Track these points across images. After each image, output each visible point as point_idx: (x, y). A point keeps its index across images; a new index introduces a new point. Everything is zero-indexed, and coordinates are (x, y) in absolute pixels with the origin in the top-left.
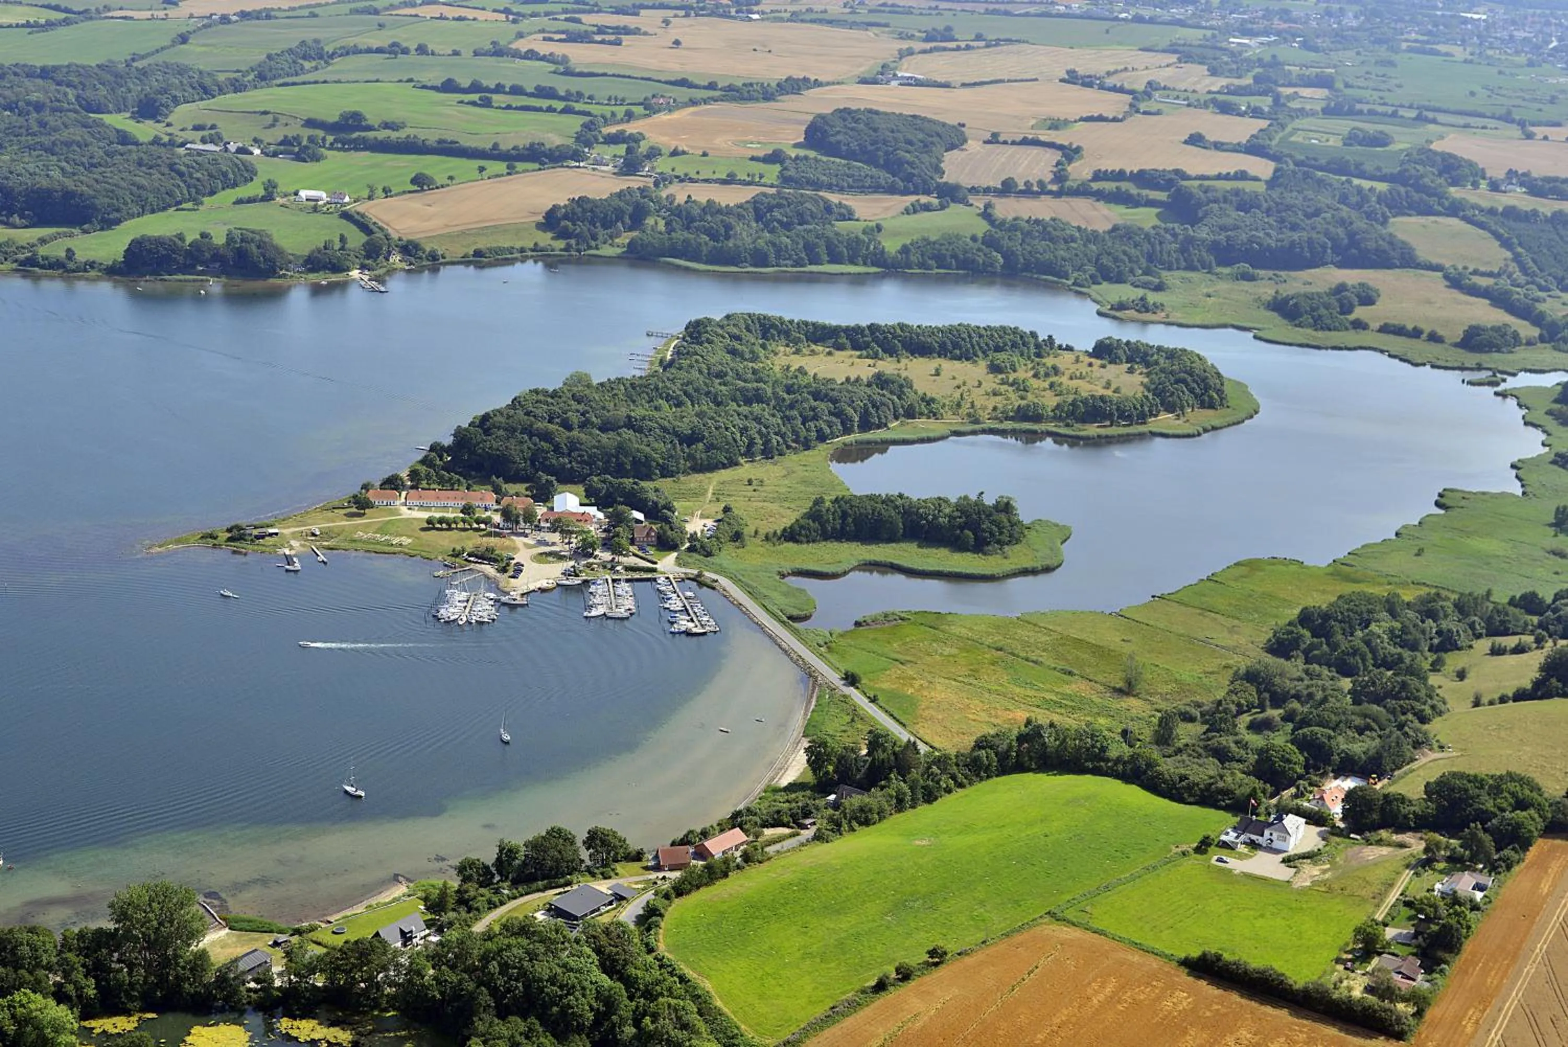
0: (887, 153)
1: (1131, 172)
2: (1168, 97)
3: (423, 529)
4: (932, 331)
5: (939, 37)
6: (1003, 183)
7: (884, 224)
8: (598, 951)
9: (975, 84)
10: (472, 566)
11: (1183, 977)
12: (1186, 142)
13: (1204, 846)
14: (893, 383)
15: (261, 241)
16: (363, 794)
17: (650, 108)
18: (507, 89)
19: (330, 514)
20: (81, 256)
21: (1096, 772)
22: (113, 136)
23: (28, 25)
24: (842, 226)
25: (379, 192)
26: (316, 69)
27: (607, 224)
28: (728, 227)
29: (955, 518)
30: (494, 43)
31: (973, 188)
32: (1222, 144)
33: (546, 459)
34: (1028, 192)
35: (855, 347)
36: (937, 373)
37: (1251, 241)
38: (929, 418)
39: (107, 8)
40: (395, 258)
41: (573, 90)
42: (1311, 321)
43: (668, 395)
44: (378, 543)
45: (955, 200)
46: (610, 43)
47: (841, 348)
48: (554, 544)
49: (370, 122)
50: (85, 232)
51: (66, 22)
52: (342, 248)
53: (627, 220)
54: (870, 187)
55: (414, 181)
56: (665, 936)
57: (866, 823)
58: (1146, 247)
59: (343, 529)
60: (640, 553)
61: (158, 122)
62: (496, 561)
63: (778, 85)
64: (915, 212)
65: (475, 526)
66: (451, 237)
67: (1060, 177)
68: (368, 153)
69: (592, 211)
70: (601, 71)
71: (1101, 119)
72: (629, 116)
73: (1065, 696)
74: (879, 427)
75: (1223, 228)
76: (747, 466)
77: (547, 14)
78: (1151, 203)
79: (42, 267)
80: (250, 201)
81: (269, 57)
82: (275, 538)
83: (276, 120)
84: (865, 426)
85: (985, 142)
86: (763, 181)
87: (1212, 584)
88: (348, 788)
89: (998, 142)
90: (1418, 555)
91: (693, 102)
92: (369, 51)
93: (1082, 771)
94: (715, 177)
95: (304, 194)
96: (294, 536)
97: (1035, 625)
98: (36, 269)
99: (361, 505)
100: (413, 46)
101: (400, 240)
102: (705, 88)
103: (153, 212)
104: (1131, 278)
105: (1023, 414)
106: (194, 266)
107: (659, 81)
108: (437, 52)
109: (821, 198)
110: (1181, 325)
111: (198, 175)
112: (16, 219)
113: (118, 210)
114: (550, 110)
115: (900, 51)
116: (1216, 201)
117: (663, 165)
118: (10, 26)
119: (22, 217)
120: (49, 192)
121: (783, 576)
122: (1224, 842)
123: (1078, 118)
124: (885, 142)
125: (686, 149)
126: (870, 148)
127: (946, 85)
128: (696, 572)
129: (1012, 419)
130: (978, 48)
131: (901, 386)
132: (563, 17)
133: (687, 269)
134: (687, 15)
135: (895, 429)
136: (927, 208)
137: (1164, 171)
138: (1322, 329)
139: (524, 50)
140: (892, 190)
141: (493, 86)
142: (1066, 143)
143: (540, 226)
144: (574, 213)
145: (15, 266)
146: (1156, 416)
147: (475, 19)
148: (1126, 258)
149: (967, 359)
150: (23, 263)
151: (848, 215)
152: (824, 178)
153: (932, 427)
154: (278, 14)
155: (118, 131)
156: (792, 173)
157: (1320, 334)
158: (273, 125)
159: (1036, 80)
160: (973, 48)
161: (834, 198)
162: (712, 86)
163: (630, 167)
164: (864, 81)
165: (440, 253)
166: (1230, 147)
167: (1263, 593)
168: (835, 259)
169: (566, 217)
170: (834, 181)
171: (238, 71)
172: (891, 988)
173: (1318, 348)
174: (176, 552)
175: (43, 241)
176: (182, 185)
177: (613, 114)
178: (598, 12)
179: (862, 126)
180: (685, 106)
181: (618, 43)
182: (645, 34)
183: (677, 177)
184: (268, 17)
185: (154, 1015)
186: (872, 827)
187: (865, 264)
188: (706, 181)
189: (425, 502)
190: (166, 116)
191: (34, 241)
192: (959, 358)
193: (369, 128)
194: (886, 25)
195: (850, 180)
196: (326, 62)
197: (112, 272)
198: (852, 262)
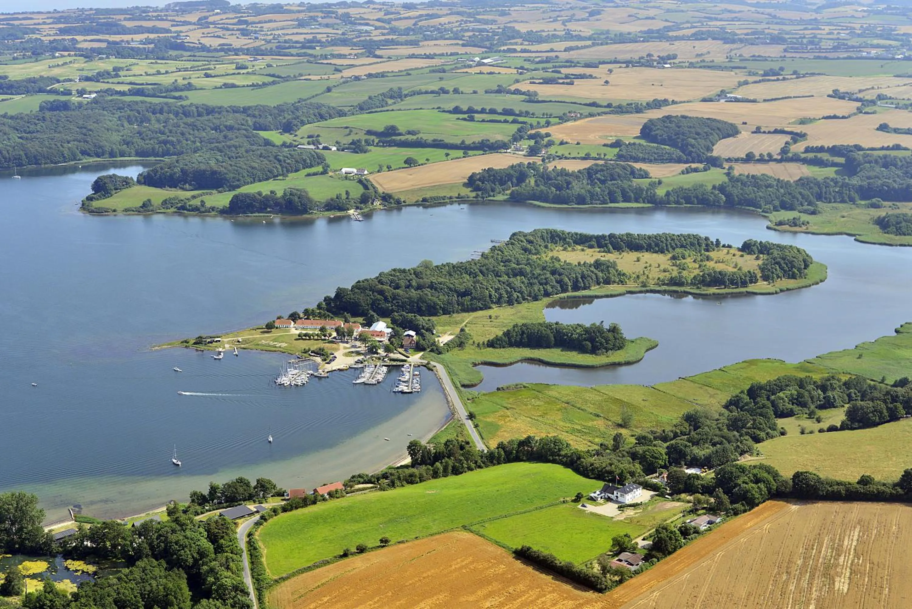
0: (683, 140)
1: (828, 147)
2: (887, 103)
3: (296, 339)
4: (644, 237)
5: (771, 73)
6: (747, 155)
7: (664, 180)
8: (208, 531)
9: (772, 100)
10: (311, 358)
11: (511, 558)
12: (878, 129)
13: (578, 498)
14: (604, 264)
15: (300, 195)
16: (180, 463)
17: (563, 119)
18: (487, 111)
19: (254, 331)
20: (208, 205)
21: (554, 462)
22: (261, 142)
23: (253, 85)
24: (636, 182)
25: (385, 168)
26: (395, 103)
27: (502, 182)
28: (568, 183)
29: (582, 335)
30: (498, 86)
31: (729, 158)
32: (898, 129)
33: (379, 304)
34: (762, 160)
35: (599, 247)
36: (638, 260)
37: (883, 185)
38: (618, 284)
39: (301, 75)
40: (377, 203)
41: (524, 110)
42: (895, 230)
43: (471, 272)
44: (270, 346)
45: (715, 165)
46: (567, 84)
47: (591, 247)
48: (359, 347)
49: (400, 131)
50: (220, 192)
51: (274, 83)
52: (347, 198)
53: (514, 180)
54: (667, 159)
55: (406, 162)
56: (262, 529)
57: (412, 483)
58: (816, 189)
59: (255, 339)
60: (404, 353)
61: (291, 134)
62: (323, 355)
63: (647, 104)
64: (688, 173)
65: (323, 337)
66: (413, 192)
67: (784, 151)
68: (395, 148)
69: (494, 176)
70: (548, 100)
71: (835, 117)
72: (548, 124)
73: (585, 427)
74: (585, 288)
75: (869, 178)
76: (496, 309)
77: (543, 69)
78: (834, 165)
79: (189, 210)
80: (315, 174)
81: (370, 98)
82: (218, 343)
83: (351, 131)
84: (576, 288)
85: (753, 133)
86: (606, 157)
87: (721, 372)
88: (174, 461)
89: (760, 132)
90: (859, 358)
91: (591, 115)
92: (426, 93)
93: (547, 461)
94: (579, 156)
95: (344, 170)
96: (228, 342)
97: (598, 391)
98: (185, 211)
99: (270, 327)
100: (451, 89)
101: (383, 193)
102: (605, 107)
103: (260, 181)
104: (800, 208)
105: (673, 282)
106: (266, 209)
107: (580, 104)
108: (464, 92)
109: (630, 166)
110: (813, 234)
111: (288, 161)
112: (187, 186)
113: (238, 180)
114: (506, 121)
115: (739, 82)
116: (870, 162)
117: (552, 150)
118: (244, 86)
119: (190, 185)
120: (204, 171)
121: (475, 365)
122: (591, 497)
123: (821, 117)
124: (683, 134)
125: (569, 141)
126: (674, 137)
127: (754, 101)
128: (426, 362)
129: (667, 285)
130: (791, 79)
131: (608, 267)
132: (550, 70)
133: (539, 206)
134: (627, 66)
135: (595, 290)
136: (696, 170)
137: (848, 145)
138: (900, 234)
139: (513, 89)
140: (679, 161)
141: (480, 110)
142: (799, 132)
143: (465, 185)
144: (484, 177)
145: (175, 210)
146: (755, 283)
147: (499, 73)
148: (800, 197)
149: (662, 253)
150: (179, 209)
151: (646, 175)
152: (641, 155)
153: (616, 289)
154: (389, 75)
155: (265, 139)
156: (624, 153)
157: (898, 237)
158: (349, 134)
159: (813, 96)
160: (788, 79)
161: (637, 166)
162: (609, 106)
163: (533, 152)
164: (704, 100)
165: (402, 200)
166: (903, 131)
167: (747, 377)
168: (627, 199)
169: (479, 180)
170: (646, 157)
171: (352, 106)
172: (350, 556)
173: (891, 245)
174: (165, 349)
175: (194, 197)
176: (278, 166)
177: (538, 123)
178: (574, 66)
179: (673, 125)
180: (586, 117)
181: (572, 84)
182: (595, 78)
183: (558, 156)
184: (383, 76)
185: (10, 556)
186: (415, 485)
187: (644, 202)
188: (574, 158)
189: (305, 326)
190: (296, 131)
191: (189, 197)
192: (656, 252)
193: (400, 134)
194: (745, 68)
195: (656, 156)
196: (402, 100)
197: (224, 212)
198: (637, 201)
